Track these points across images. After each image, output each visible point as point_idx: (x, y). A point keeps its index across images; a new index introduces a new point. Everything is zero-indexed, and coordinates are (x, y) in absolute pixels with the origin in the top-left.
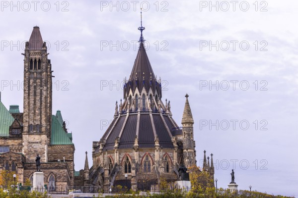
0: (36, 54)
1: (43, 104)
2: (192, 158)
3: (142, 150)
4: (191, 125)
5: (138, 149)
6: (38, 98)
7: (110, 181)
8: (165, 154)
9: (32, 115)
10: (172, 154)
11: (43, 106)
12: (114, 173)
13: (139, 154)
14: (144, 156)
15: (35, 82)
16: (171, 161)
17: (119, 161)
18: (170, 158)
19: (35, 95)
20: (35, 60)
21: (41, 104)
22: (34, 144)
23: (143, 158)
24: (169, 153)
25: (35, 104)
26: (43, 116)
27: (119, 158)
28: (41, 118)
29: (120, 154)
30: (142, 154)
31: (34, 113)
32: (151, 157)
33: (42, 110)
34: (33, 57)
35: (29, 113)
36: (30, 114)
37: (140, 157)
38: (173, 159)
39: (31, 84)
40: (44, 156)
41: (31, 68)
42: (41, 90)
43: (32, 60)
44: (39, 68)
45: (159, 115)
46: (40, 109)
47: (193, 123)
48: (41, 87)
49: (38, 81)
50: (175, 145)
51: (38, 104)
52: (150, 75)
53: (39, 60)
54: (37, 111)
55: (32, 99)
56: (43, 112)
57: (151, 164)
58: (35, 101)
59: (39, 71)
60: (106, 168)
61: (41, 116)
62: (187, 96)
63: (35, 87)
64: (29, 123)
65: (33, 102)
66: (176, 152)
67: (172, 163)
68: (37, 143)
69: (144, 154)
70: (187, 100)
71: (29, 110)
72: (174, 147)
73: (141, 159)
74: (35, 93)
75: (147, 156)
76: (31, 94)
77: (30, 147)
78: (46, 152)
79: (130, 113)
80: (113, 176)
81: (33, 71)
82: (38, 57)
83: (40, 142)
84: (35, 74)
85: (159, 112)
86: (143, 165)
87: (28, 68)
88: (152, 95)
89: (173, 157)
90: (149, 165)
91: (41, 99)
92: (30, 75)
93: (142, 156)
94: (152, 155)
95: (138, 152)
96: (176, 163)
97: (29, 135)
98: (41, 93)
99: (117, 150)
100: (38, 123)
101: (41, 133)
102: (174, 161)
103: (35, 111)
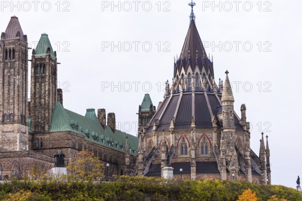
0: (10, 44)
1: (16, 93)
2: (231, 138)
3: (178, 132)
4: (229, 103)
5: (173, 131)
6: (12, 87)
7: (145, 165)
8: (203, 135)
9: (6, 104)
10: (210, 134)
11: (16, 95)
12: (151, 157)
13: (175, 137)
14: (180, 139)
15: (9, 72)
16: (210, 142)
17: (157, 144)
18: (208, 139)
19: (9, 85)
20: (10, 50)
21: (14, 93)
22: (7, 133)
23: (179, 141)
24: (208, 134)
25: (9, 94)
26: (16, 105)
27: (158, 141)
28: (14, 107)
29: (158, 137)
30: (178, 136)
31: (8, 103)
32: (187, 139)
33: (15, 99)
34: (8, 47)
35: (3, 103)
36: (5, 104)
37: (176, 139)
38: (212, 140)
39: (5, 74)
40: (17, 145)
41: (6, 59)
42: (14, 79)
43: (7, 50)
44: (13, 58)
45: (204, 94)
46: (14, 98)
47: (233, 101)
48: (14, 76)
49: (12, 70)
50: (214, 125)
51: (12, 94)
52: (202, 54)
53: (14, 50)
54: (11, 101)
55: (6, 89)
56: (16, 101)
57: (188, 147)
58: (9, 91)
59: (13, 60)
60: (139, 153)
61: (14, 105)
62: (227, 72)
63: (9, 77)
64: (3, 112)
65: (7, 92)
66: (215, 132)
67: (211, 145)
68: (10, 132)
69: (180, 136)
70: (227, 77)
71: (3, 100)
72: (212, 128)
73: (177, 141)
74: (9, 82)
75: (184, 138)
76: (5, 84)
77: (4, 137)
78: (18, 140)
79: (173, 93)
80: (149, 160)
81: (7, 61)
82: (12, 46)
83: (13, 131)
84: (9, 63)
85: (203, 91)
86: (179, 148)
87: (3, 59)
88: (199, 73)
89: (212, 138)
90: (186, 148)
91: (14, 88)
92: (4, 65)
93: (178, 138)
94: (188, 137)
95: (174, 135)
96: (215, 145)
97: (3, 124)
98: (14, 83)
99: (155, 133)
100: (11, 112)
101: (13, 122)
102: (213, 142)
103: (9, 101)
